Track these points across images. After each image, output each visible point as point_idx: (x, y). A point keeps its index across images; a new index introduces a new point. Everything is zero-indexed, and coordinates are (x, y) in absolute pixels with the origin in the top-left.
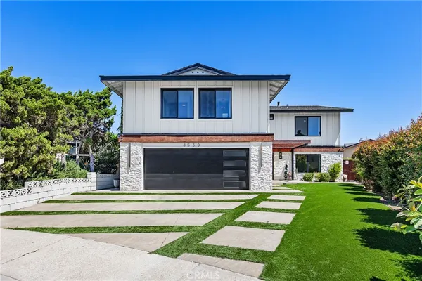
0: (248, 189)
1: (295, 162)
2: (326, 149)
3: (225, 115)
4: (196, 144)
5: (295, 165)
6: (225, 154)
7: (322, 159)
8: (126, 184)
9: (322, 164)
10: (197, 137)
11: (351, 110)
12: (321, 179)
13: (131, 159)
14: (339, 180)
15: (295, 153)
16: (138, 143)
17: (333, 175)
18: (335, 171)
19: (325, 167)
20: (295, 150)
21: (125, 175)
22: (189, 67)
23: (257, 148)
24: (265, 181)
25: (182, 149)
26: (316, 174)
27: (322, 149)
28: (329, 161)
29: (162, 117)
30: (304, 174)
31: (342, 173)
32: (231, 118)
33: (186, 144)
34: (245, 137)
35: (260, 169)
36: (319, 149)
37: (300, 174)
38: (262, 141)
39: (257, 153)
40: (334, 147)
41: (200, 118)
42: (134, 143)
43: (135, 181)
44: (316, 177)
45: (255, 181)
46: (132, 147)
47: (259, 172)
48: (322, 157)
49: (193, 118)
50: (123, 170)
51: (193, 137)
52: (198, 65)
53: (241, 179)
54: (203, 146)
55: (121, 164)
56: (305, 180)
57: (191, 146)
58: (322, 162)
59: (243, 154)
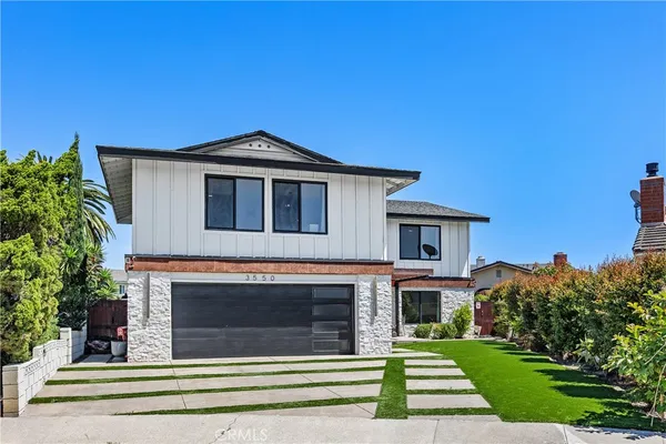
0: (353, 353)
1: (400, 305)
2: (450, 283)
3: (314, 228)
4: (268, 276)
5: (400, 310)
6: (316, 294)
7: (444, 299)
8: (141, 349)
9: (443, 309)
10: (272, 265)
11: (487, 220)
12: (444, 335)
13: (151, 302)
14: (469, 336)
15: (401, 289)
16: (164, 273)
17: (461, 325)
18: (463, 320)
19: (447, 314)
20: (400, 284)
21: (138, 332)
22: (246, 136)
23: (368, 285)
24: (381, 339)
25: (242, 285)
26: (435, 326)
27: (444, 283)
28: (454, 302)
29: (207, 228)
30: (415, 326)
31: (472, 323)
32: (326, 233)
33: (251, 276)
34: (349, 266)
35: (372, 319)
36: (437, 283)
37: (408, 326)
38: (377, 273)
39: (368, 294)
40: (461, 279)
41: (275, 231)
42: (156, 273)
43: (157, 343)
44: (435, 331)
45: (366, 340)
46: (153, 281)
47: (372, 324)
48: (443, 296)
49: (263, 230)
50: (136, 323)
51: (265, 264)
52: (262, 133)
53: (341, 337)
54: (280, 279)
55: (131, 312)
56: (418, 336)
57: (259, 279)
58: (443, 306)
59: (345, 294)
